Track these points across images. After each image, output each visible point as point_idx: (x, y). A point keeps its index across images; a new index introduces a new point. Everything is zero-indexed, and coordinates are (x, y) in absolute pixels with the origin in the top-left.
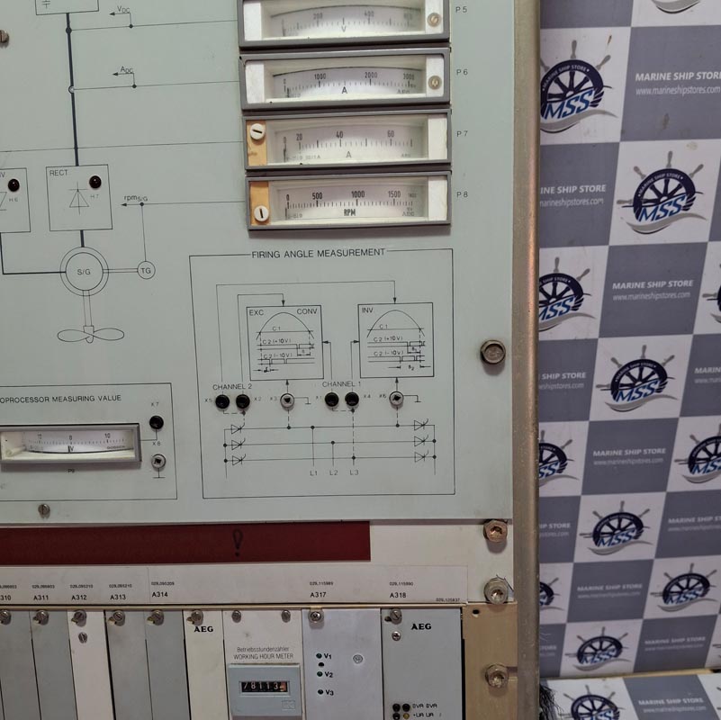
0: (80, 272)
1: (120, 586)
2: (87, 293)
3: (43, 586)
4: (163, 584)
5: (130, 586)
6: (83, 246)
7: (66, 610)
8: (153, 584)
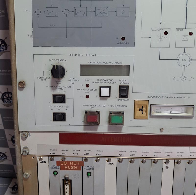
0: (183, 60)
1: (181, 153)
2: (184, 66)
3: (157, 152)
4: (193, 152)
5: (184, 153)
6: (185, 52)
7: (163, 160)
8: (190, 152)
